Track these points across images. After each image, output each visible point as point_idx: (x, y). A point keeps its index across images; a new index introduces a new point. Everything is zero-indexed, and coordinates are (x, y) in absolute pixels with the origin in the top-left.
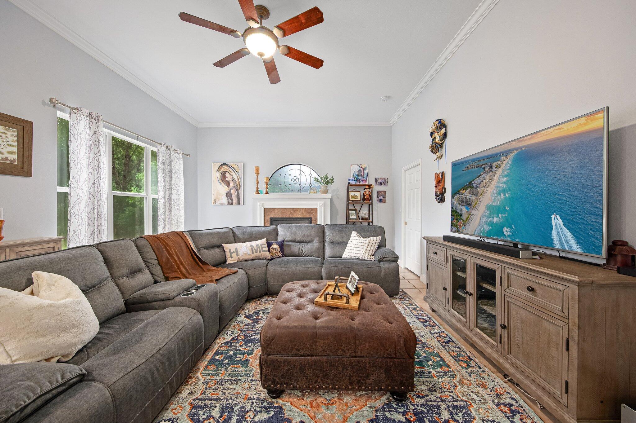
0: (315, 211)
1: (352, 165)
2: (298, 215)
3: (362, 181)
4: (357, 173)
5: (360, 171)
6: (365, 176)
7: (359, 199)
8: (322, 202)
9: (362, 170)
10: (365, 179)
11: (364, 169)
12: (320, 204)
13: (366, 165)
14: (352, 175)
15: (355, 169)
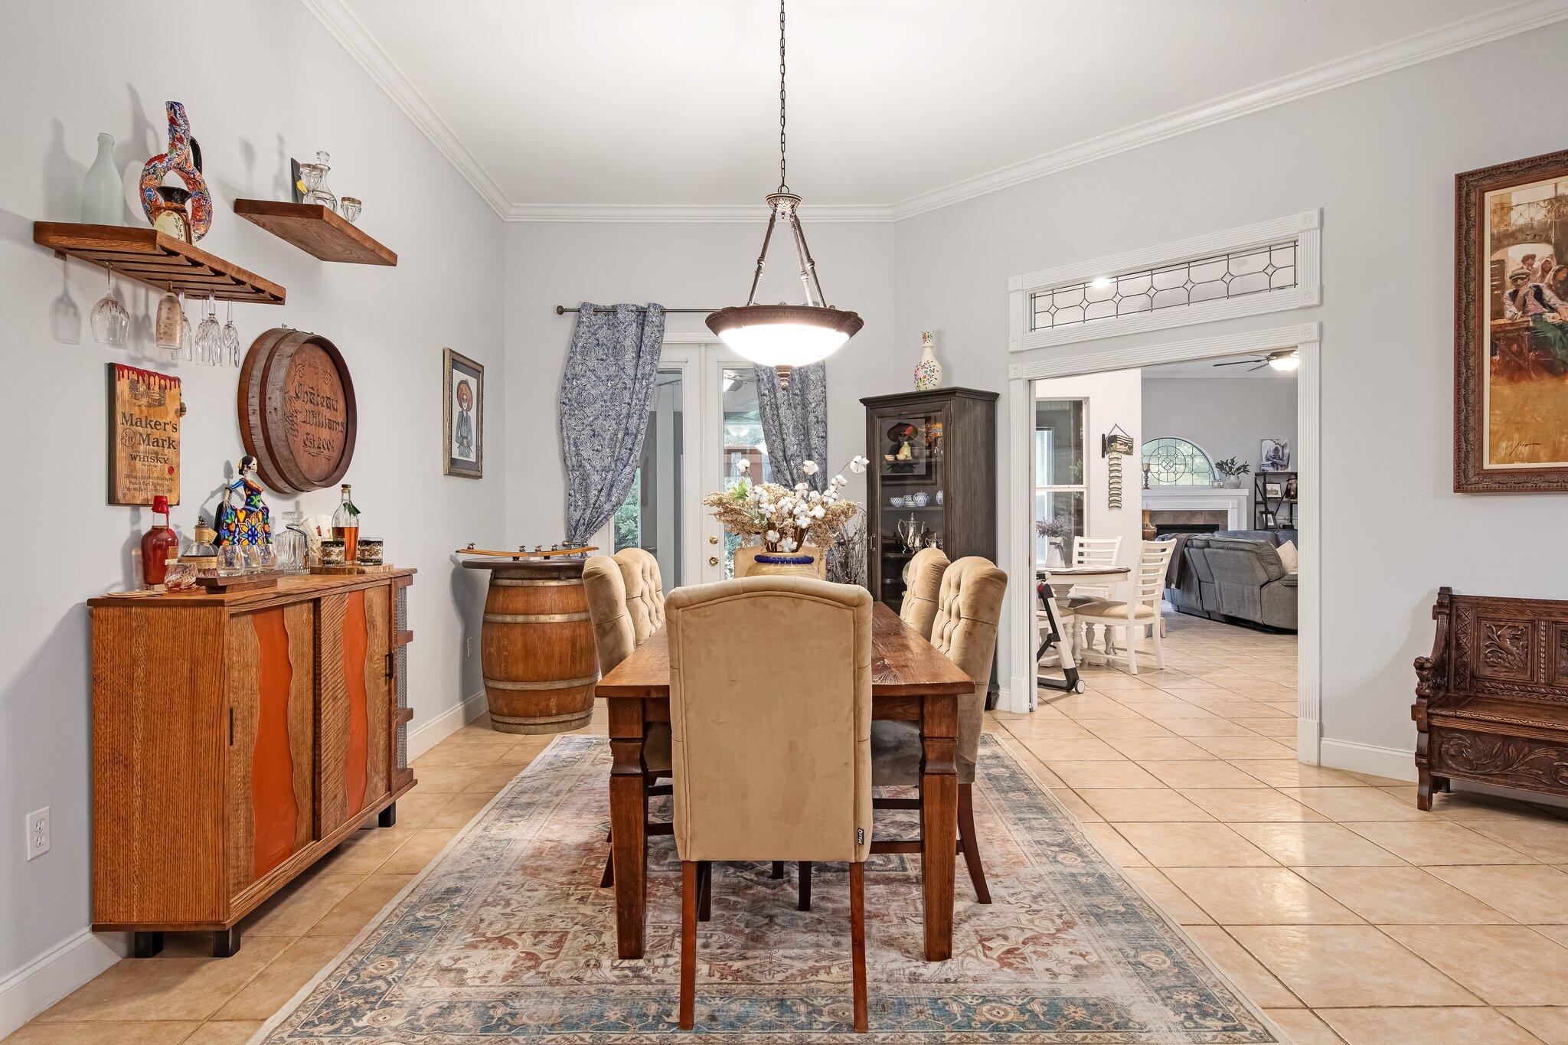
0: (1223, 514)
1: (1262, 440)
2: (1199, 521)
3: (1282, 466)
4: (1272, 454)
5: (1276, 450)
6: (1285, 458)
7: (1279, 495)
8: (1236, 501)
9: (1280, 449)
10: (1285, 463)
11: (1283, 447)
12: (1233, 504)
13: (1286, 441)
14: (1264, 457)
15: (1269, 447)
